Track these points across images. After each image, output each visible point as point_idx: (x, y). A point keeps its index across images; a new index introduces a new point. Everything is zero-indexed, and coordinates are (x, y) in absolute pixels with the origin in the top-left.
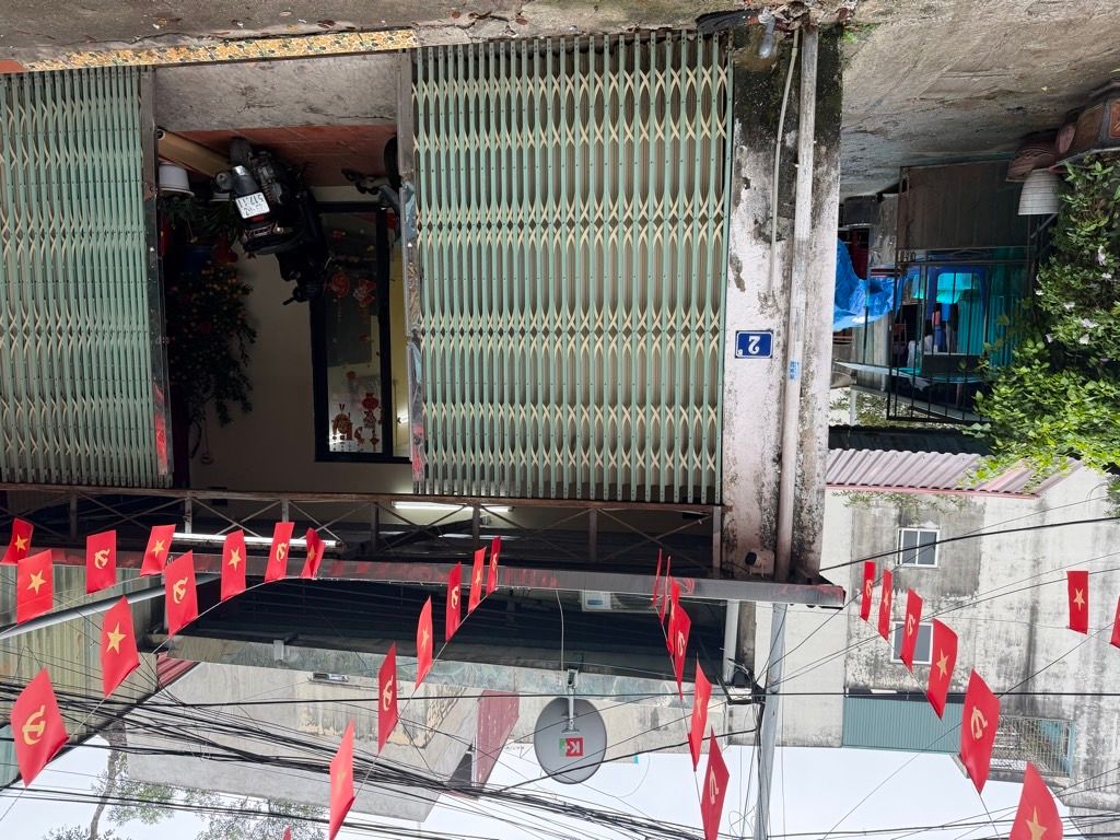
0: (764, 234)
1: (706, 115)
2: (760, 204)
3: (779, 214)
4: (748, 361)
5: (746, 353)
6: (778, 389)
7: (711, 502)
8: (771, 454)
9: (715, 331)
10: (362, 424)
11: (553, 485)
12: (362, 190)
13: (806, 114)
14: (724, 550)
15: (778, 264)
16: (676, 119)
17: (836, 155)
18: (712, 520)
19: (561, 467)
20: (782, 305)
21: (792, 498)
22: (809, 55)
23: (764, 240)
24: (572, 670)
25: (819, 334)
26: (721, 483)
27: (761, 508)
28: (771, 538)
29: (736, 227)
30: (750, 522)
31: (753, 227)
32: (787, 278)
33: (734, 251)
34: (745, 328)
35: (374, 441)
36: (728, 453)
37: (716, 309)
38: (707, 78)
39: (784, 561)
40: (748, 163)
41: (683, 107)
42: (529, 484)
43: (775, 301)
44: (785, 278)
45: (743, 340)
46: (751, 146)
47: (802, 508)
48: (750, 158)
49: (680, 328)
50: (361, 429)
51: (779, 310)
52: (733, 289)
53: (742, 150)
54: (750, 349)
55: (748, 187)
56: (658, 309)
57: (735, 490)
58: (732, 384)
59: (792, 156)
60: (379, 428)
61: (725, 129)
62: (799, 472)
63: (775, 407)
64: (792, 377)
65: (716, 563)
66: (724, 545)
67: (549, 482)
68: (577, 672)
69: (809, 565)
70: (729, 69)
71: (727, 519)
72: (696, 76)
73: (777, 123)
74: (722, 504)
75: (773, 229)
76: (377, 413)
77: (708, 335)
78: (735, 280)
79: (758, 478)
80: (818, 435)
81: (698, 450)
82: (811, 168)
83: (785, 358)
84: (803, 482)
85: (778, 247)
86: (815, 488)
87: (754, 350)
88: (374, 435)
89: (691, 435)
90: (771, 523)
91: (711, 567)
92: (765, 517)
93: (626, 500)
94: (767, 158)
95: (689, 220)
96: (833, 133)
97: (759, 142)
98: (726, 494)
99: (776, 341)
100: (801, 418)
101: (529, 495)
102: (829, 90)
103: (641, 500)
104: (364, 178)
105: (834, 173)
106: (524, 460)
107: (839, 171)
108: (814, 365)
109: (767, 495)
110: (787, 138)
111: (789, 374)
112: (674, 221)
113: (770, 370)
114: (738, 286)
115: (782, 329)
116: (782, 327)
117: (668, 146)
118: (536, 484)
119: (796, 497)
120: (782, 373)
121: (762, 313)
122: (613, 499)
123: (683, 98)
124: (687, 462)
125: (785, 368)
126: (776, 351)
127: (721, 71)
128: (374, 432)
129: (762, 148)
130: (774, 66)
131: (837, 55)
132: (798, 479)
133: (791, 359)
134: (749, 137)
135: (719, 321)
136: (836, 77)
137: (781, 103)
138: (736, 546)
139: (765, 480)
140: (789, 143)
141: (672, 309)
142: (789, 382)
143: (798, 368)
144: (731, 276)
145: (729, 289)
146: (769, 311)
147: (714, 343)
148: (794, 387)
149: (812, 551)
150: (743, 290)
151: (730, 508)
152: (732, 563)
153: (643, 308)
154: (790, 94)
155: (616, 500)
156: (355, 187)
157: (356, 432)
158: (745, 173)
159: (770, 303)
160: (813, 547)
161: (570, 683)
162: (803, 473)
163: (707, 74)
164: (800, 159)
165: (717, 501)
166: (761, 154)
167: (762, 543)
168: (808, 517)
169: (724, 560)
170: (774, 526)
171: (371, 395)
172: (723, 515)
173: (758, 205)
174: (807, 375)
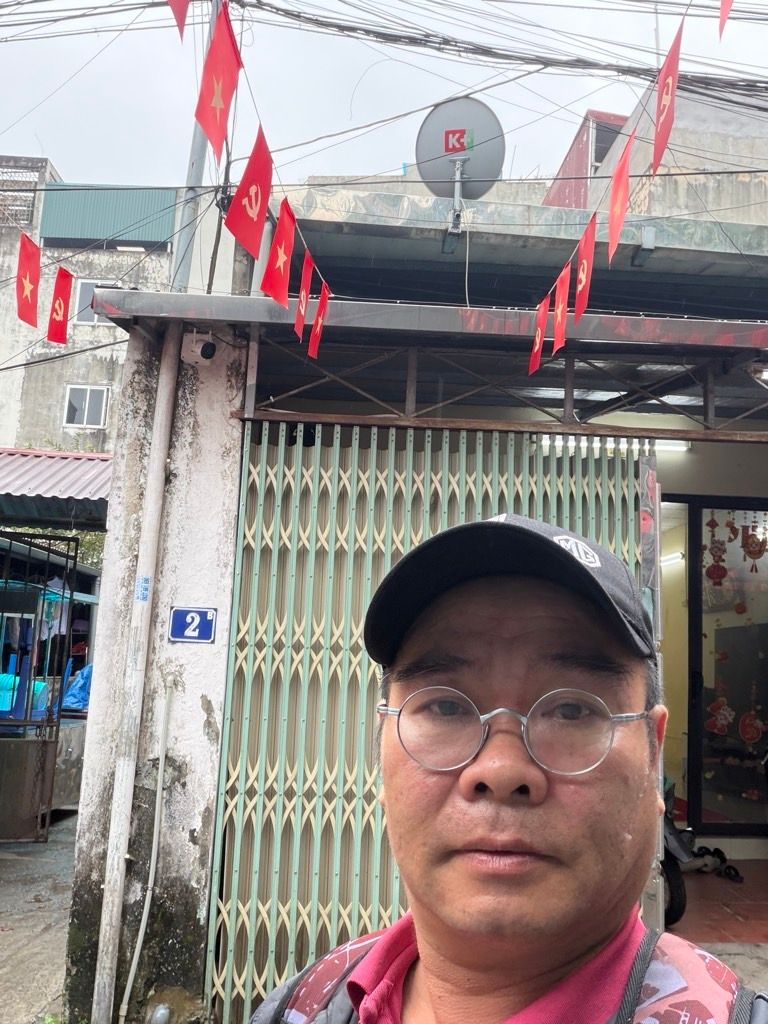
0: (174, 769)
1: (242, 933)
2: (177, 807)
3: (154, 793)
4: (201, 605)
5: (203, 615)
6: (166, 566)
7: (257, 424)
8: (178, 484)
9: (242, 645)
10: (728, 546)
11: (463, 448)
12: (718, 853)
13: (111, 925)
14: (243, 364)
15: (158, 729)
16: (282, 932)
17: (79, 867)
18: (258, 401)
19: (453, 471)
20: (156, 674)
21: (154, 428)
22: (103, 1005)
23: (175, 761)
24: (455, 231)
25: (113, 635)
26: (242, 448)
27: (195, 415)
28: (184, 377)
29: (210, 780)
30: (209, 398)
31: (188, 779)
32: (146, 710)
33: (214, 749)
34: (203, 647)
35: (713, 524)
36: (232, 486)
37: (240, 673)
38: (239, 983)
39: (170, 349)
40: (190, 864)
41: (272, 946)
42: (496, 449)
43: (164, 681)
44: (150, 710)
45: (206, 630)
46: (187, 887)
47: (145, 416)
48: (187, 870)
49: (287, 651)
50: (730, 540)
51: (160, 668)
52: (217, 700)
53: (198, 882)
54: (197, 620)
55: (192, 832)
56: (315, 679)
57: (226, 439)
58: (222, 576)
59: (134, 870)
60: (706, 540)
61: (219, 912)
62: (145, 461)
63: (172, 543)
64: (146, 581)
65: (254, 346)
66: (243, 369)
67: (468, 453)
68: (450, 230)
69: (141, 346)
70: (209, 993)
71: (237, 403)
72: (254, 986)
73: (151, 915)
74: (244, 421)
75: (162, 775)
76: (708, 560)
77: (251, 640)
78: (212, 711)
79: (197, 453)
80: (120, 507)
81: (270, 491)
82: (109, 852)
83: (154, 606)
84: (141, 447)
85: (157, 751)
86: (128, 440)
87: (193, 619)
88: (713, 532)
89: (278, 510)
90: (184, 397)
91: (261, 343)
92: (191, 405)
93: (366, 428)
94: (167, 868)
95: (270, 793)
96: (82, 897)
97: (176, 890)
98: (237, 434)
99: (165, 628)
100: (139, 529)
101: (496, 435)
102: (83, 956)
103: (347, 428)
104: (715, 869)
105: (83, 843)
106: (503, 481)
107: (77, 845)
108: (120, 596)
109: (187, 432)
110: (139, 894)
111: (150, 586)
112: (290, 794)
113: (175, 591)
114: (210, 702)
115: (158, 644)
116: (157, 647)
117: (294, 894)
118: (487, 450)
119: (151, 428)
120: (160, 587)
121: (181, 666)
122: (384, 429)
123: (271, 957)
124: (285, 476)
125: (155, 593)
126: (166, 616)
127: (220, 990)
128: (713, 536)
129: (173, 882)
130: (152, 992)
131: (69, 1001)
132: (147, 451)
133: (147, 605)
134: (188, 899)
135: (236, 657)
136: (74, 972)
137: (145, 942)
138: (229, 369)
139: (188, 451)
140: (138, 886)
141: (296, 677)
142: (150, 574)
143: (138, 591)
144: (218, 717)
145: (222, 699)
146: (172, 668)
147: (244, 630)
148: (145, 569)
149: (137, 362)
150: (204, 697)
151: (233, 415)
152: (234, 347)
153: (334, 679)
154: (133, 953)
155: (379, 427)
156: (728, 857)
157: (736, 537)
158: (194, 851)
159: (170, 678)
160: (135, 368)
161: (458, 216)
162: (141, 459)
163: (239, 988)
164: (123, 866)
165: (249, 425)
166: (174, 875)
167: (196, 372)
168: (139, 405)
169: (244, 351)
170: (180, 393)
171: (715, 584)
172: (243, 407)
173: (180, 807)
174: (129, 584)
